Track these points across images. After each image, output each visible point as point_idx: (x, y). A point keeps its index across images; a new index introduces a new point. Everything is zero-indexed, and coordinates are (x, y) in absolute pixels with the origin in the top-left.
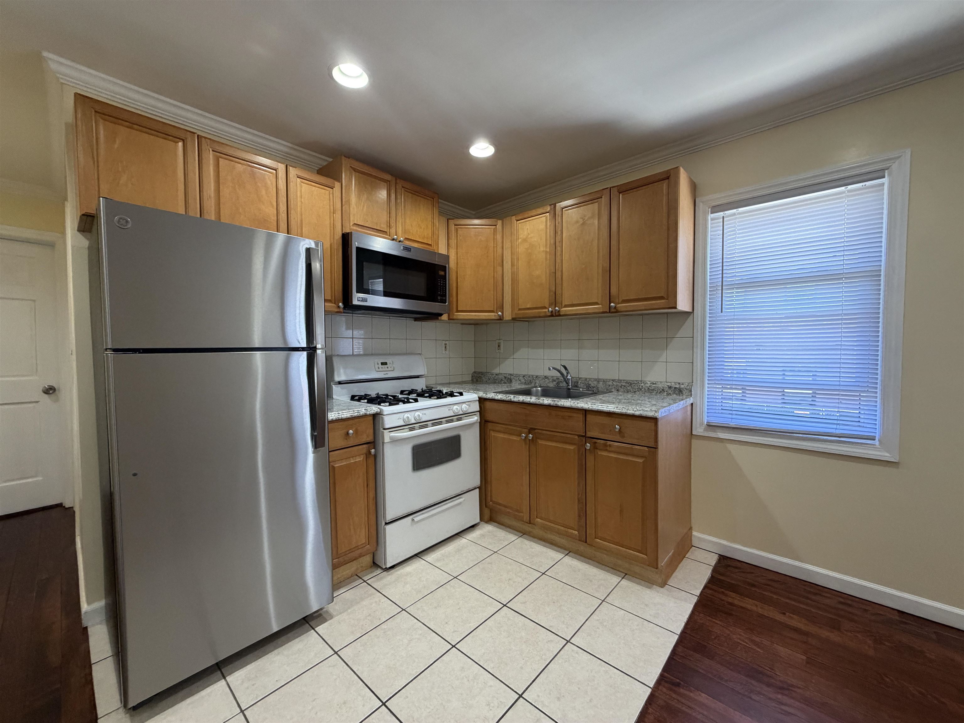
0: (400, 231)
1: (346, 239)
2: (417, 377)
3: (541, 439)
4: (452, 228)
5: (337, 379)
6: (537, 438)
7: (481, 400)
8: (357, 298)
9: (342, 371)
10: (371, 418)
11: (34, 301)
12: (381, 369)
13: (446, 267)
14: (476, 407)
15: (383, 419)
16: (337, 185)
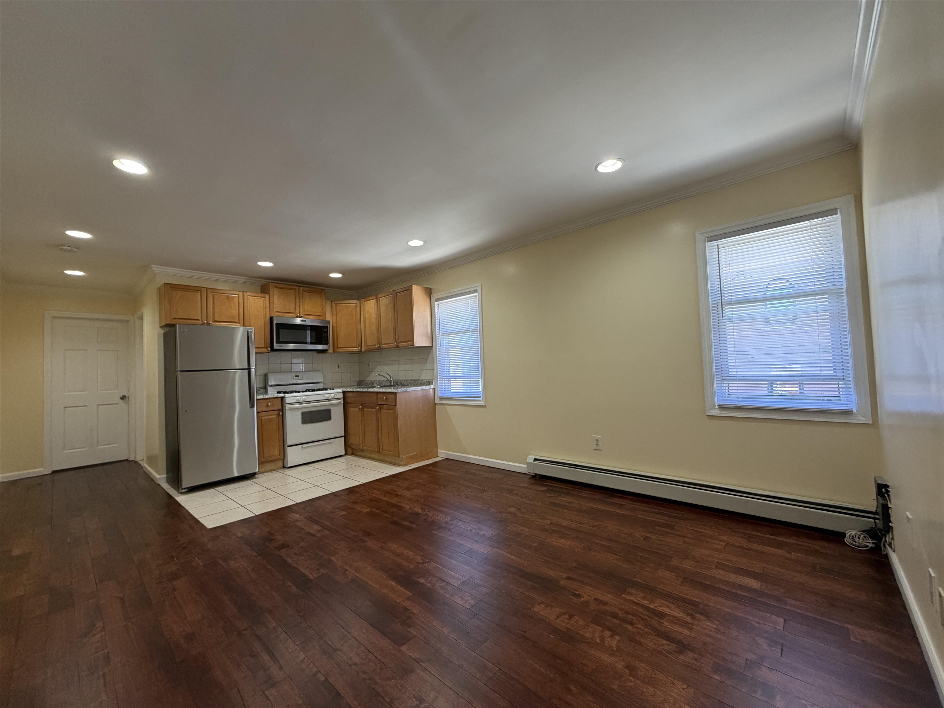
0: (301, 311)
1: (271, 319)
2: (318, 383)
3: (366, 408)
4: (334, 305)
5: (270, 384)
6: (364, 408)
7: (344, 393)
8: (276, 346)
9: (273, 380)
10: (280, 399)
11: (118, 351)
12: (295, 379)
13: (328, 327)
14: (341, 396)
15: (285, 399)
16: (267, 296)
